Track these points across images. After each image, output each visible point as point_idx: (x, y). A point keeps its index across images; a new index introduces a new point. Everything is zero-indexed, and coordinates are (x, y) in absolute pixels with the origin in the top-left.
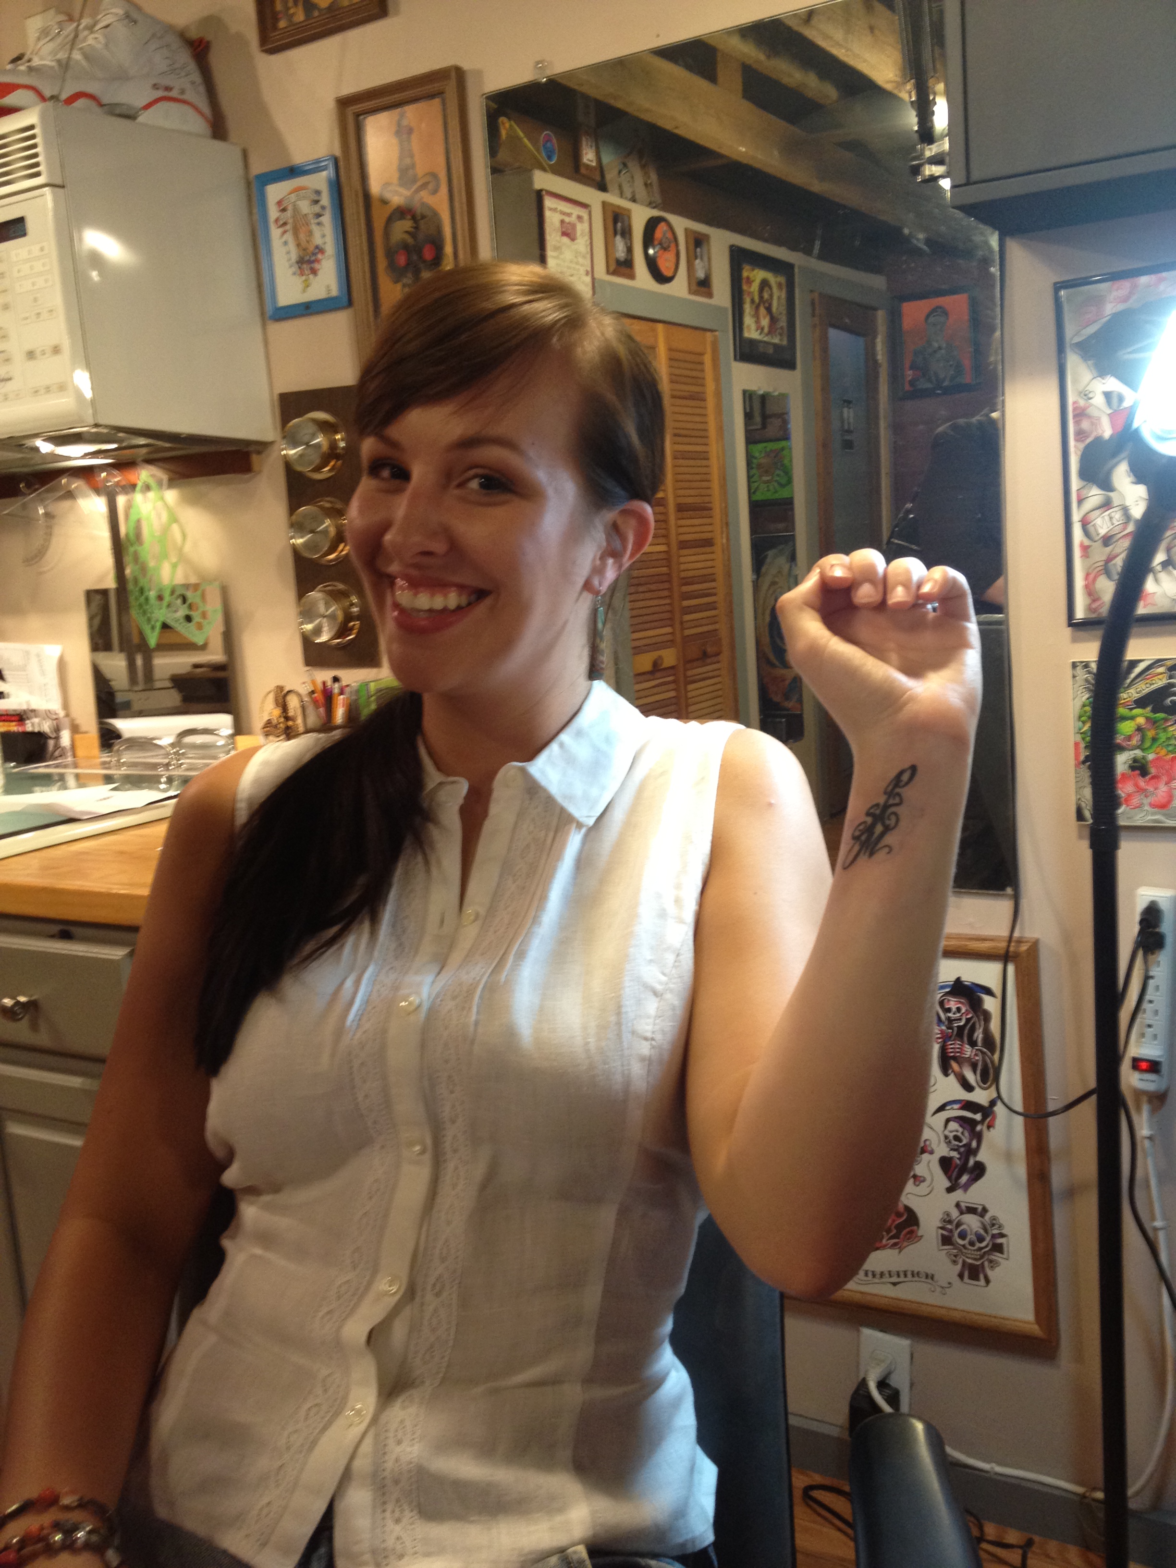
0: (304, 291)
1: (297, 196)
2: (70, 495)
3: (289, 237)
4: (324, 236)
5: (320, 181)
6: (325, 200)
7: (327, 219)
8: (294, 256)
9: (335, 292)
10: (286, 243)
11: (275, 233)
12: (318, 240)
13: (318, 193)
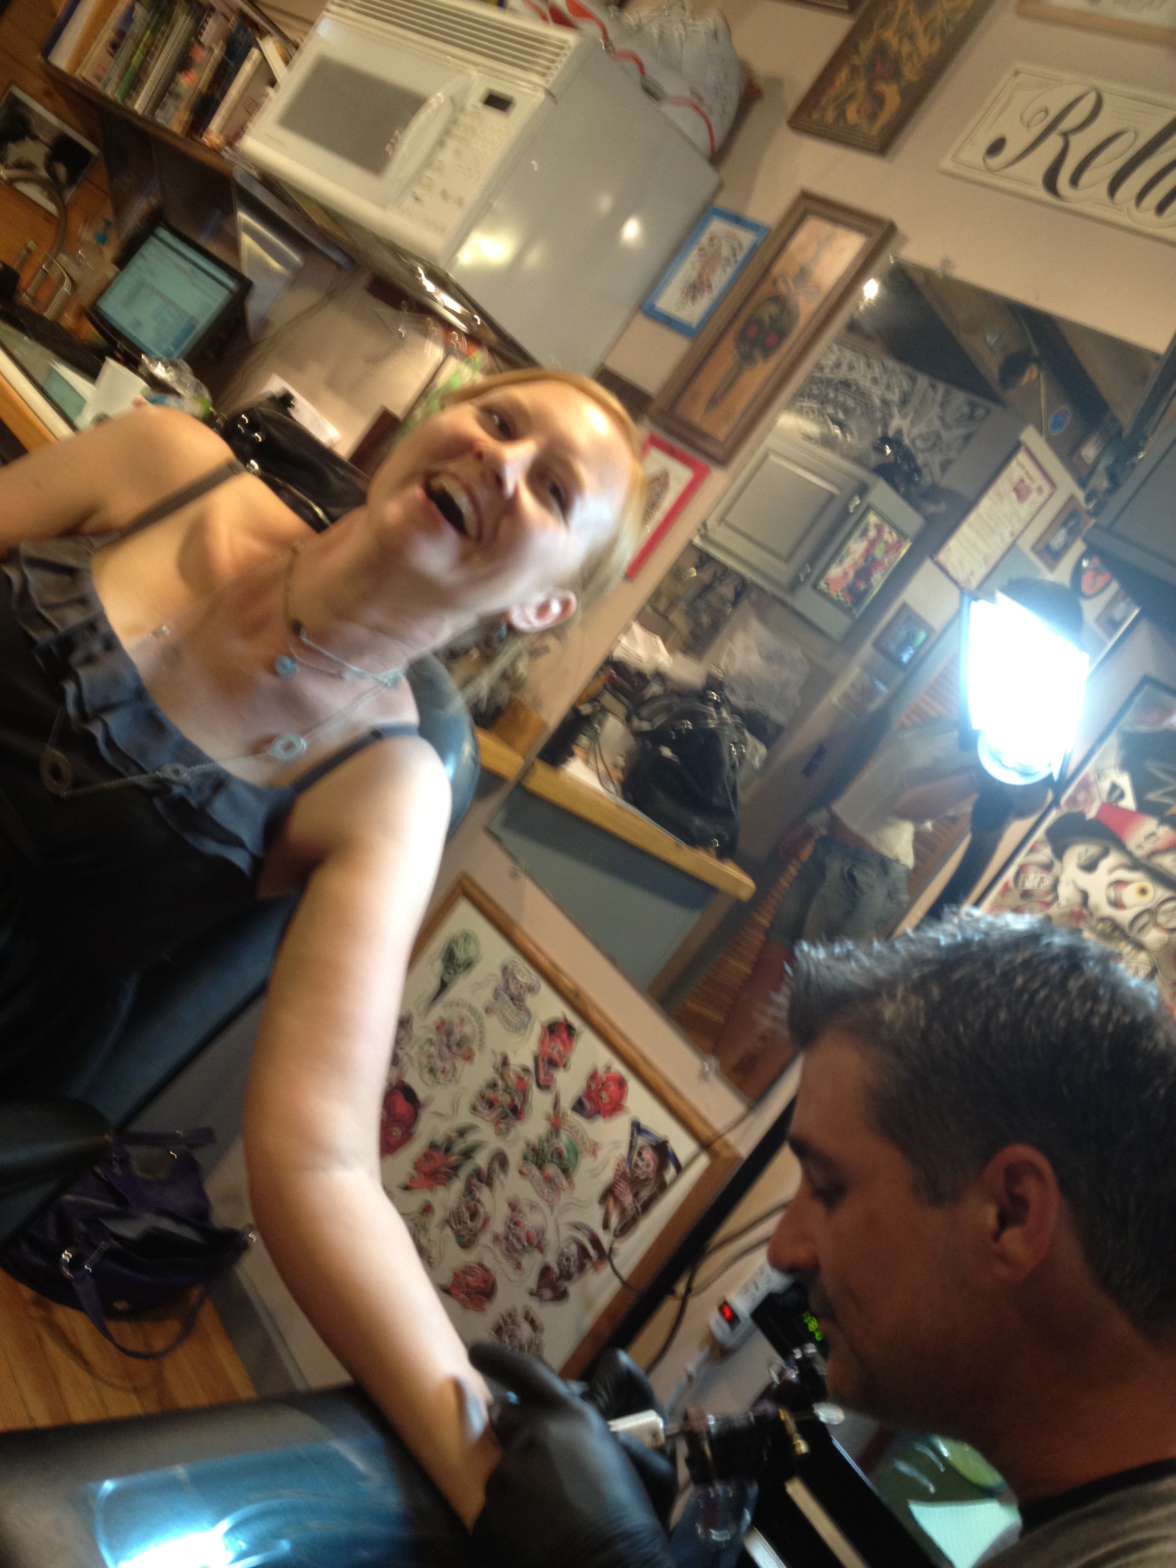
0: (678, 308)
1: (726, 240)
3: (699, 264)
4: (719, 279)
5: (747, 238)
6: (740, 257)
8: (690, 279)
9: (694, 322)
10: (693, 267)
11: (694, 254)
12: (714, 279)
13: (740, 246)
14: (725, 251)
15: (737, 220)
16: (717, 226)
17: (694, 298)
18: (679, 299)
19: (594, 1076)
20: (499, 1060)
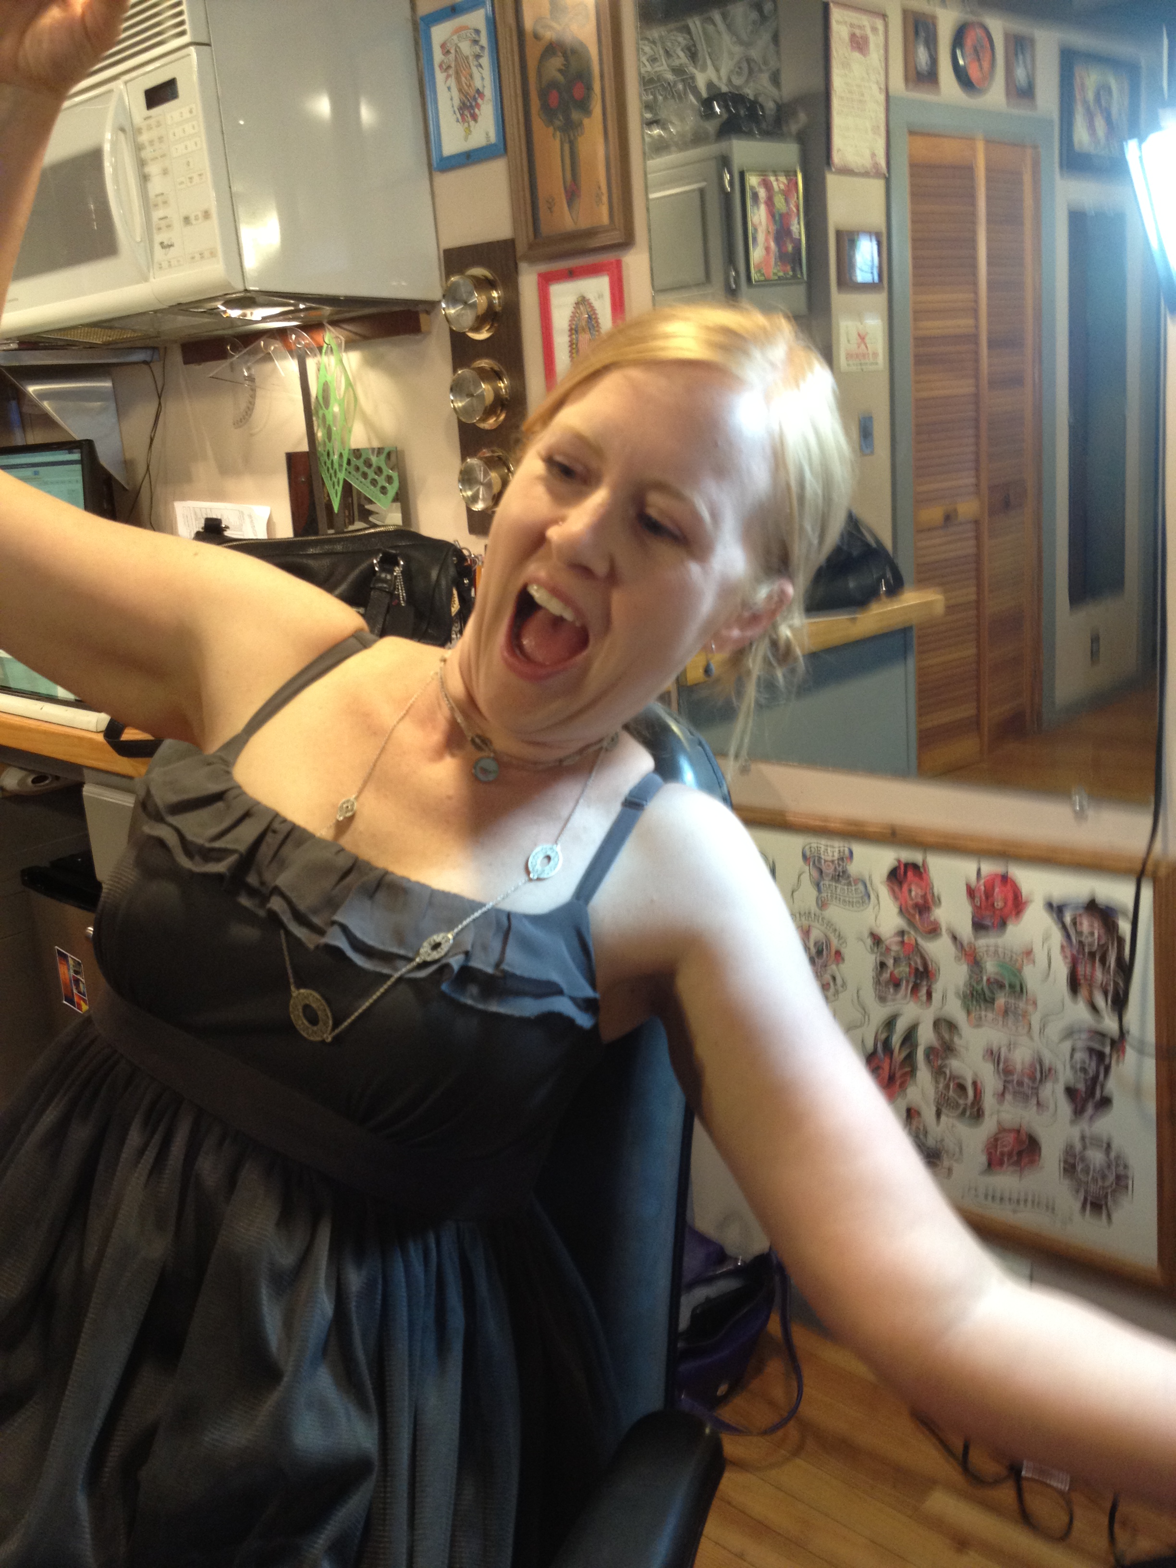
0: (466, 139)
1: (458, 37)
2: (268, 358)
3: (452, 82)
4: (483, 79)
5: (477, 19)
6: (484, 40)
7: (485, 61)
8: (457, 102)
9: (493, 138)
10: (449, 88)
11: (440, 76)
12: (478, 83)
13: (477, 32)
14: (466, 48)
15: (453, 9)
16: (440, 33)
17: (474, 117)
18: (460, 128)
19: (971, 892)
20: (869, 941)
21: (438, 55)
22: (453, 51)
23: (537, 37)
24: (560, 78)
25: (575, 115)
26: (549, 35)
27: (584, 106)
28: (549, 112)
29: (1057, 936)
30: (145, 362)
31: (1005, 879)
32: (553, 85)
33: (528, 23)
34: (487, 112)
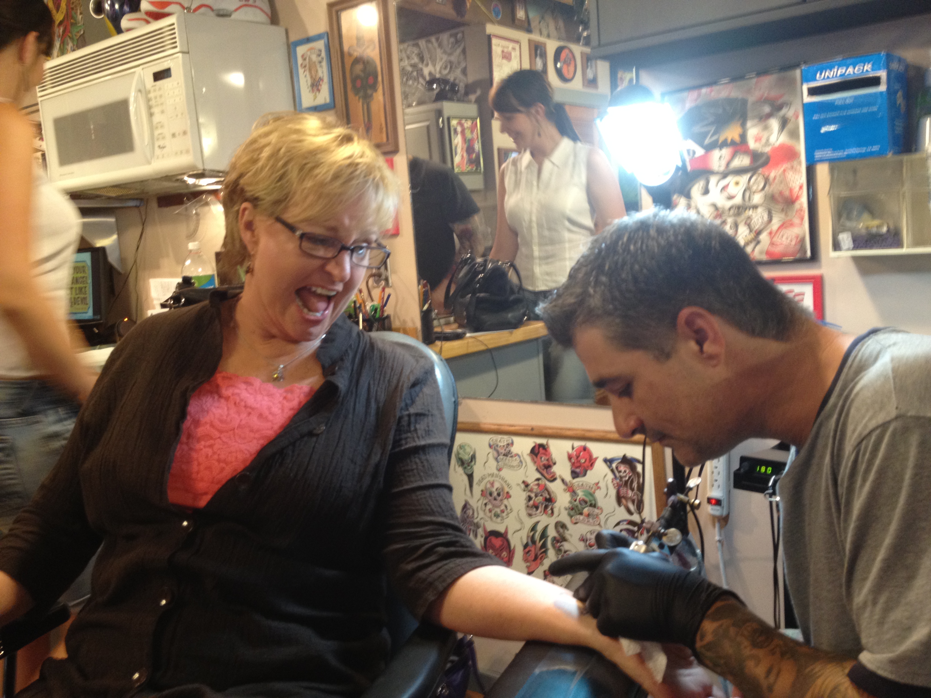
0: (314, 99)
1: (311, 52)
2: (207, 204)
3: (307, 73)
4: (323, 73)
5: (320, 45)
6: (323, 54)
7: (324, 64)
8: (309, 84)
9: (328, 101)
10: (306, 76)
11: (301, 71)
12: (320, 74)
13: (320, 51)
14: (314, 58)
15: (308, 40)
16: (301, 50)
17: (319, 90)
18: (311, 96)
19: (570, 458)
20: (523, 486)
21: (300, 61)
22: (308, 58)
23: (350, 55)
24: (362, 74)
25: (369, 92)
26: (356, 54)
27: (374, 87)
28: (356, 91)
29: (610, 476)
30: (136, 207)
31: (585, 449)
32: (357, 77)
33: (346, 48)
34: (325, 88)
